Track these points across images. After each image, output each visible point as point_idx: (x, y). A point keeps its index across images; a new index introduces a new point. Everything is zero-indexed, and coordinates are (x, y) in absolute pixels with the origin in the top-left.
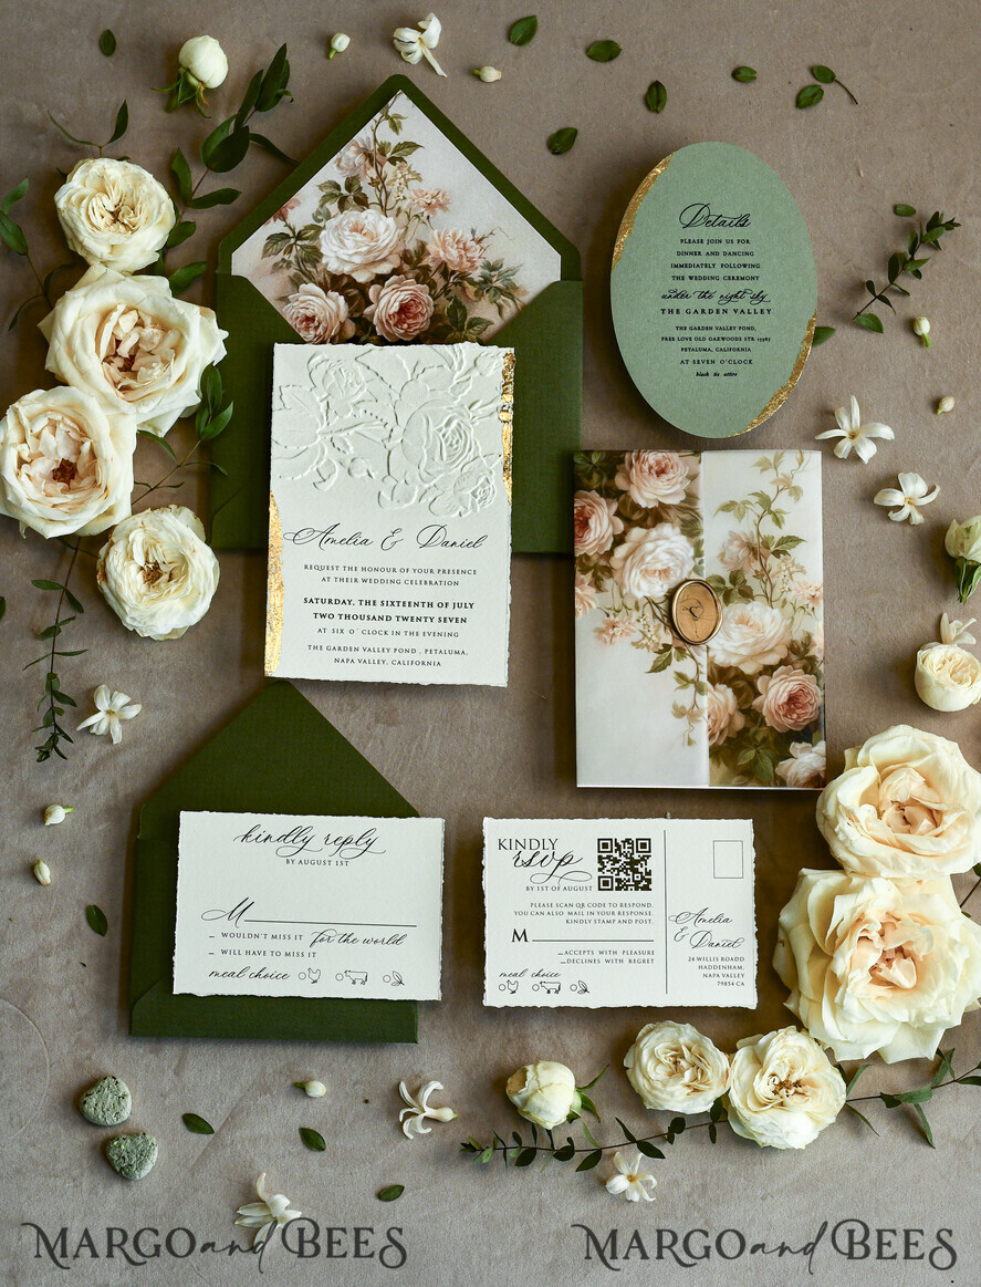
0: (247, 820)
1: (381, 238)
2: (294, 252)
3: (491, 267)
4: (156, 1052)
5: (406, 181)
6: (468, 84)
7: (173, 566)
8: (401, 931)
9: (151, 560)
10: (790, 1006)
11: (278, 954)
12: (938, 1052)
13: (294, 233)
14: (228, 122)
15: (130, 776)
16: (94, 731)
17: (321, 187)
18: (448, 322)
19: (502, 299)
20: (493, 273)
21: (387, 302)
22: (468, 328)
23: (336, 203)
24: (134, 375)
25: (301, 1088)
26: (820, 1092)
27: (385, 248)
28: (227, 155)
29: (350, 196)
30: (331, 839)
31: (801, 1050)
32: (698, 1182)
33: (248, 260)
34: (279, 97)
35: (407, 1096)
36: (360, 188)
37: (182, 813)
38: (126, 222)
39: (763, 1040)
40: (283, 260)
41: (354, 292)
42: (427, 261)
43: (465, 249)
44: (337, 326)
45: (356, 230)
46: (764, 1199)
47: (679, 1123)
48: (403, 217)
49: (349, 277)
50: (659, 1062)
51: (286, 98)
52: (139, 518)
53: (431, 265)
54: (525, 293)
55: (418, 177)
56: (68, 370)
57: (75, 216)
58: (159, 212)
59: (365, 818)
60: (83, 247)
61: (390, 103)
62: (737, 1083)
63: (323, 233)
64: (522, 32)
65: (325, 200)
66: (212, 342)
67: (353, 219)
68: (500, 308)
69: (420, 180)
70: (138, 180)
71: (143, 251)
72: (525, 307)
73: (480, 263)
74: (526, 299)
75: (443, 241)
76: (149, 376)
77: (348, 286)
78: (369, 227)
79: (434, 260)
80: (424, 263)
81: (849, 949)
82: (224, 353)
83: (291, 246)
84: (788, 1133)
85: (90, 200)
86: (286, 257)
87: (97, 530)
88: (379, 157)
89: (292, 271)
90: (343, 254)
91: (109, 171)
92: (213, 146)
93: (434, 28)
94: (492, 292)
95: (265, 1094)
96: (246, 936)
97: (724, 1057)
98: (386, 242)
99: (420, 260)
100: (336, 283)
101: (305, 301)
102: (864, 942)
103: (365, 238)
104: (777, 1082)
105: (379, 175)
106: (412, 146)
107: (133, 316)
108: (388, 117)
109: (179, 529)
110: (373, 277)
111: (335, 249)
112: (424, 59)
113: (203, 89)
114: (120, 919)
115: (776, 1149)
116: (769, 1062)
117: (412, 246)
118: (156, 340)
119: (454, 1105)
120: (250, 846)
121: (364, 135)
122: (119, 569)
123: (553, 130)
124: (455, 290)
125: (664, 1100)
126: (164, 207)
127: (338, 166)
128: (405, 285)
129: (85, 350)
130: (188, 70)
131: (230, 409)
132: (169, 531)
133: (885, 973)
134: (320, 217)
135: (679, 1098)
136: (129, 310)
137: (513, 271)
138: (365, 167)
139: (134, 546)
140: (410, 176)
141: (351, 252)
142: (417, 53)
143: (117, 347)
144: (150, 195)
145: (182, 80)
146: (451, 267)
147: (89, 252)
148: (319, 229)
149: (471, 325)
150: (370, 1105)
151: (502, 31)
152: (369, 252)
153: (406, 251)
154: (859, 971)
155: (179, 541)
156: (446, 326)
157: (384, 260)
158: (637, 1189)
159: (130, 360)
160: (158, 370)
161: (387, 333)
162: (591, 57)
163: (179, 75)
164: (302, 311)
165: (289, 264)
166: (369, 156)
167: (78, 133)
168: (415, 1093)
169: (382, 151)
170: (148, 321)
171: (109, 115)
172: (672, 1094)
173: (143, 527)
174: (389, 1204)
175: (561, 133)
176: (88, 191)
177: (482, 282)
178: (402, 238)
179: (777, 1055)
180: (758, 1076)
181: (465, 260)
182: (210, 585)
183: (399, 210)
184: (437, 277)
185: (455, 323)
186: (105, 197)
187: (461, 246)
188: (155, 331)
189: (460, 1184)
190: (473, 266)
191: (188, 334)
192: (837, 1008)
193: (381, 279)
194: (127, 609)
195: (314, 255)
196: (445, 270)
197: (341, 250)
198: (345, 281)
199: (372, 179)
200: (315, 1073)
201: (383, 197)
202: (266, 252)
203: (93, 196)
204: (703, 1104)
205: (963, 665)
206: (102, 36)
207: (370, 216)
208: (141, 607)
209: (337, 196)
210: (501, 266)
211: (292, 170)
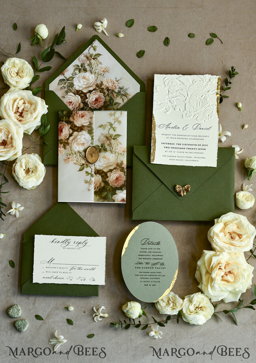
0: (53, 237)
1: (90, 80)
2: (66, 84)
3: (121, 89)
4: (28, 299)
5: (97, 65)
6: (115, 38)
7: (33, 169)
8: (94, 267)
9: (27, 167)
10: (199, 287)
11: (61, 272)
12: (239, 300)
13: (66, 79)
14: (48, 48)
15: (21, 226)
16: (11, 214)
17: (74, 66)
18: (108, 103)
19: (123, 97)
20: (121, 90)
21: (91, 98)
22: (114, 105)
23: (78, 71)
24: (23, 117)
25: (67, 309)
26: (207, 309)
27: (91, 83)
28: (48, 57)
29: (82, 69)
30: (76, 242)
31: (203, 299)
32: (174, 334)
33: (54, 86)
34: (63, 41)
35: (95, 311)
36: (85, 66)
37: (35, 235)
38: (20, 75)
39: (192, 296)
40: (63, 86)
41: (83, 95)
42: (103, 87)
43: (114, 83)
44: (78, 104)
45: (84, 78)
46: (191, 338)
47: (169, 317)
48: (96, 74)
49: (81, 91)
50: (164, 301)
51: (64, 42)
52: (24, 156)
53: (104, 88)
54: (130, 95)
55: (101, 63)
56: (5, 115)
57: (6, 74)
58: (30, 73)
59: (85, 237)
60: (9, 82)
61: (93, 43)
62: (185, 307)
63: (74, 79)
64: (130, 24)
65: (75, 70)
66: (44, 108)
67: (83, 75)
68: (123, 100)
69: (101, 64)
70: (24, 64)
71: (25, 83)
72: (130, 99)
73: (117, 87)
74: (130, 97)
75: (107, 82)
76: (27, 117)
77: (81, 93)
78: (87, 77)
79: (105, 86)
80: (102, 87)
81: (216, 270)
82: (47, 111)
83: (66, 82)
84: (198, 320)
85: (11, 69)
86: (64, 85)
87: (12, 159)
88: (90, 58)
89: (66, 89)
90: (80, 85)
91: (16, 61)
92: (44, 55)
93: (105, 22)
94: (121, 95)
95: (57, 310)
96: (53, 268)
97: (181, 300)
98: (92, 81)
99: (101, 86)
100: (78, 93)
101: (69, 98)
102: (220, 270)
103: (86, 80)
104: (195, 307)
105: (90, 63)
106: (99, 55)
107: (22, 101)
108: (93, 47)
109: (35, 159)
110: (88, 91)
111: (78, 83)
112: (103, 31)
113: (41, 39)
114: (18, 264)
115: (195, 325)
116: (193, 301)
117: (99, 82)
118: (29, 107)
119: (108, 313)
120: (54, 244)
121: (86, 52)
122: (18, 170)
123: (138, 51)
124: (111, 95)
125: (165, 311)
126: (31, 71)
127: (79, 60)
128: (97, 93)
129: (10, 110)
130: (38, 34)
131: (49, 126)
132: (32, 159)
133: (226, 278)
134: (73, 75)
135: (169, 311)
136: (21, 99)
137: (127, 89)
138: (86, 61)
139: (23, 163)
140: (98, 63)
141: (82, 84)
142: (101, 29)
143: (18, 109)
144: (27, 68)
145: (36, 36)
146: (110, 88)
147: (10, 84)
148: (73, 78)
149: (115, 104)
150: (85, 313)
151: (124, 23)
152: (87, 84)
153: (97, 84)
154: (219, 277)
155: (35, 162)
156: (108, 105)
157: (91, 86)
158: (157, 335)
159: (21, 113)
160: (29, 115)
161: (92, 106)
162: (148, 30)
163: (35, 35)
164: (69, 100)
165: (65, 87)
166: (87, 58)
167: (7, 52)
168: (97, 310)
169: (91, 56)
170: (26, 102)
171: (15, 46)
172: (167, 310)
173: (25, 158)
174: (91, 339)
175: (140, 52)
176: (10, 67)
177: (118, 92)
178: (96, 80)
179: (196, 299)
180: (190, 305)
181: (113, 86)
182: (43, 174)
183: (95, 72)
184: (106, 91)
185: (111, 104)
186: (15, 68)
187: (112, 82)
188: (29, 105)
189: (110, 334)
190: (116, 88)
191: (38, 105)
192: (212, 287)
193: (90, 92)
194: (21, 180)
195: (72, 85)
196: (108, 90)
197: (79, 84)
198: (80, 92)
199: (88, 64)
200: (71, 304)
201: (91, 69)
202: (58, 84)
203: (12, 68)
204: (176, 312)
205: (249, 197)
206: (13, 25)
207: (88, 74)
208: (24, 180)
209: (78, 69)
210: (123, 88)
211: (66, 62)
